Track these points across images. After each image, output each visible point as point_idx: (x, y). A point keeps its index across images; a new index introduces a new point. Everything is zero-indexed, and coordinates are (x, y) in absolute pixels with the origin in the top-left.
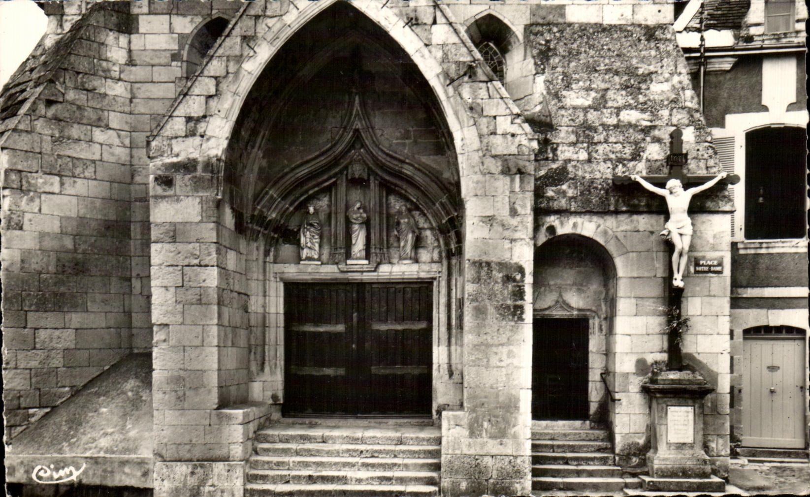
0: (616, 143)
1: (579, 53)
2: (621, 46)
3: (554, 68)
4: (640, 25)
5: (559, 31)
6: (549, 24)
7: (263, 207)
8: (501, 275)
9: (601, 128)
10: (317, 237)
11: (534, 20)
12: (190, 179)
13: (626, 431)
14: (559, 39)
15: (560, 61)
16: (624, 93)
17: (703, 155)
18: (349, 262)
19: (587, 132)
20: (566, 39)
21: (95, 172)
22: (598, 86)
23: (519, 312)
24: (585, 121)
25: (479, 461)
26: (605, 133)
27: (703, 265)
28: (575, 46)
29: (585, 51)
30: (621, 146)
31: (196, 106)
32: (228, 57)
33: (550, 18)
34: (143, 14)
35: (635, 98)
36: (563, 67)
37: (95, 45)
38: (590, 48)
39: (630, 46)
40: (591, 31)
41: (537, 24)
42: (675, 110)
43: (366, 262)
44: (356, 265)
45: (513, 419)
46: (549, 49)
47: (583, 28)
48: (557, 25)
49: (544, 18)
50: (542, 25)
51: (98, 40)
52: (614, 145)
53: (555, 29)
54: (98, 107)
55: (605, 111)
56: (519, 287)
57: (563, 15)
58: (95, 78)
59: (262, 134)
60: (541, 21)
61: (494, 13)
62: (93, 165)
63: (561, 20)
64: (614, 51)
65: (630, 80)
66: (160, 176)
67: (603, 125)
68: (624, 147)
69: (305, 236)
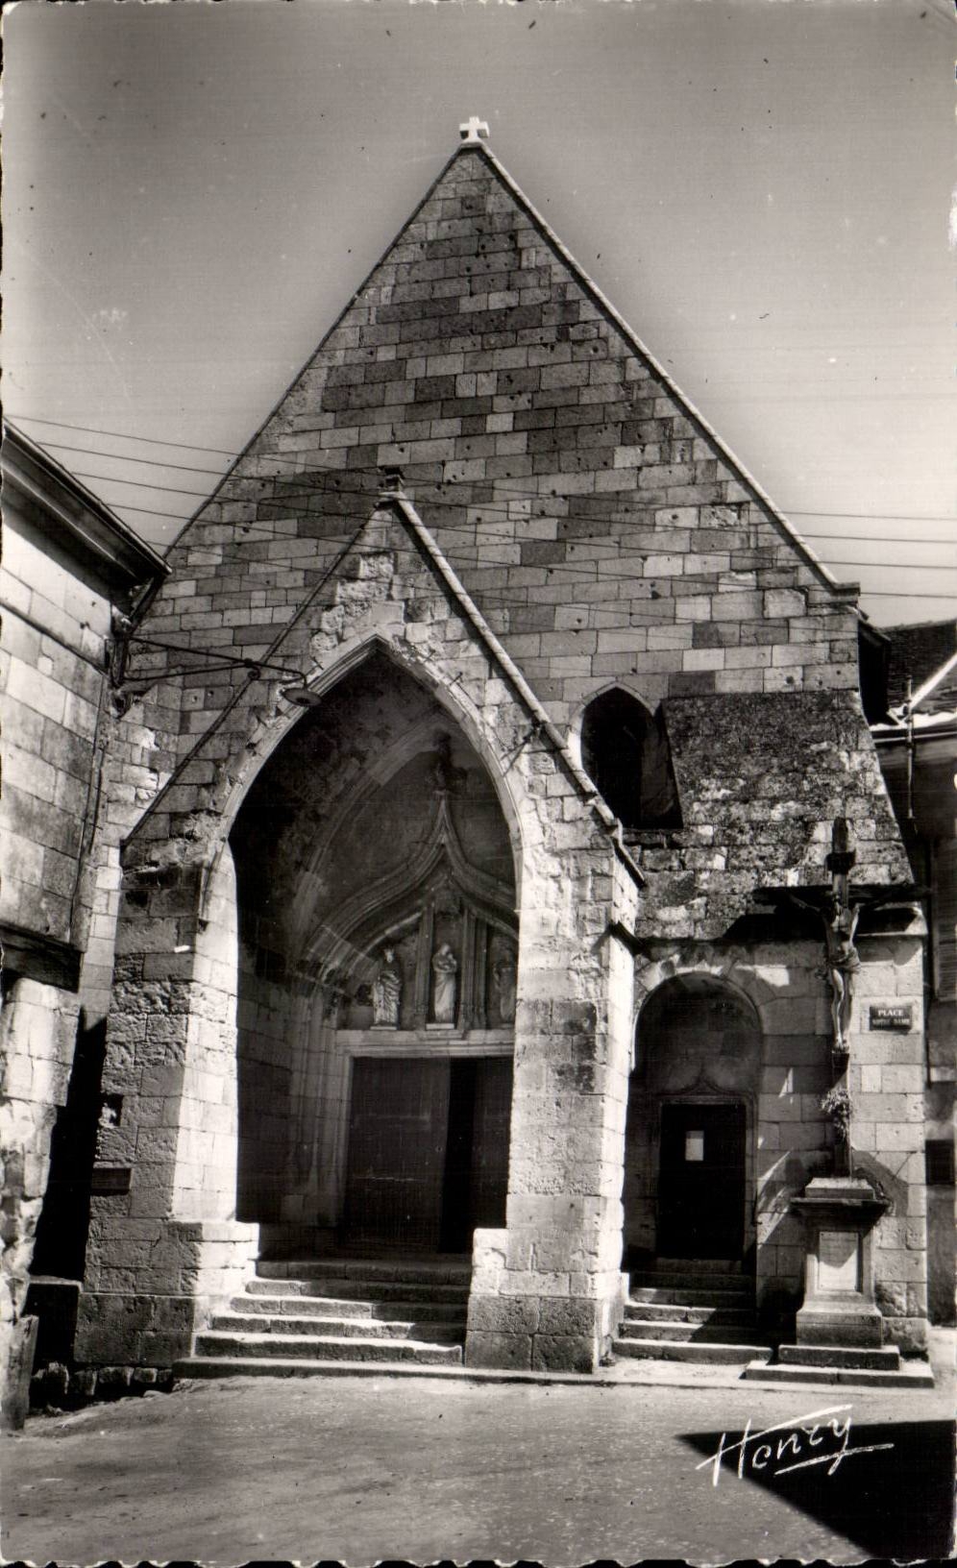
0: (765, 845)
1: (728, 731)
2: (785, 719)
3: (693, 750)
4: (812, 693)
5: (705, 705)
6: (692, 697)
7: (318, 950)
8: (563, 1021)
9: (747, 827)
10: (394, 993)
11: (674, 692)
12: (168, 895)
13: (771, 1272)
14: (703, 715)
15: (702, 741)
16: (783, 779)
17: (884, 858)
18: (429, 1026)
19: (729, 831)
20: (713, 714)
21: (107, 905)
22: (749, 770)
23: (586, 1077)
24: (728, 817)
25: (522, 1305)
26: (751, 833)
27: (882, 1017)
28: (723, 722)
29: (737, 729)
30: (772, 849)
31: (185, 799)
32: (232, 734)
33: (695, 689)
34: (196, 711)
35: (796, 783)
36: (706, 748)
37: (127, 746)
38: (743, 724)
39: (797, 719)
40: (747, 702)
41: (676, 698)
42: (850, 799)
43: (451, 1026)
44: (438, 1030)
45: (573, 1242)
46: (689, 727)
47: (735, 699)
48: (703, 697)
49: (687, 689)
50: (684, 698)
51: (131, 740)
52: (763, 848)
53: (700, 703)
54: (121, 822)
55: (755, 803)
56: (587, 1039)
57: (712, 685)
58: (120, 786)
59: (319, 850)
60: (682, 693)
61: (622, 687)
62: (106, 896)
63: (708, 691)
64: (774, 727)
65: (792, 762)
66: (131, 891)
67: (749, 821)
68: (776, 850)
69: (378, 991)
